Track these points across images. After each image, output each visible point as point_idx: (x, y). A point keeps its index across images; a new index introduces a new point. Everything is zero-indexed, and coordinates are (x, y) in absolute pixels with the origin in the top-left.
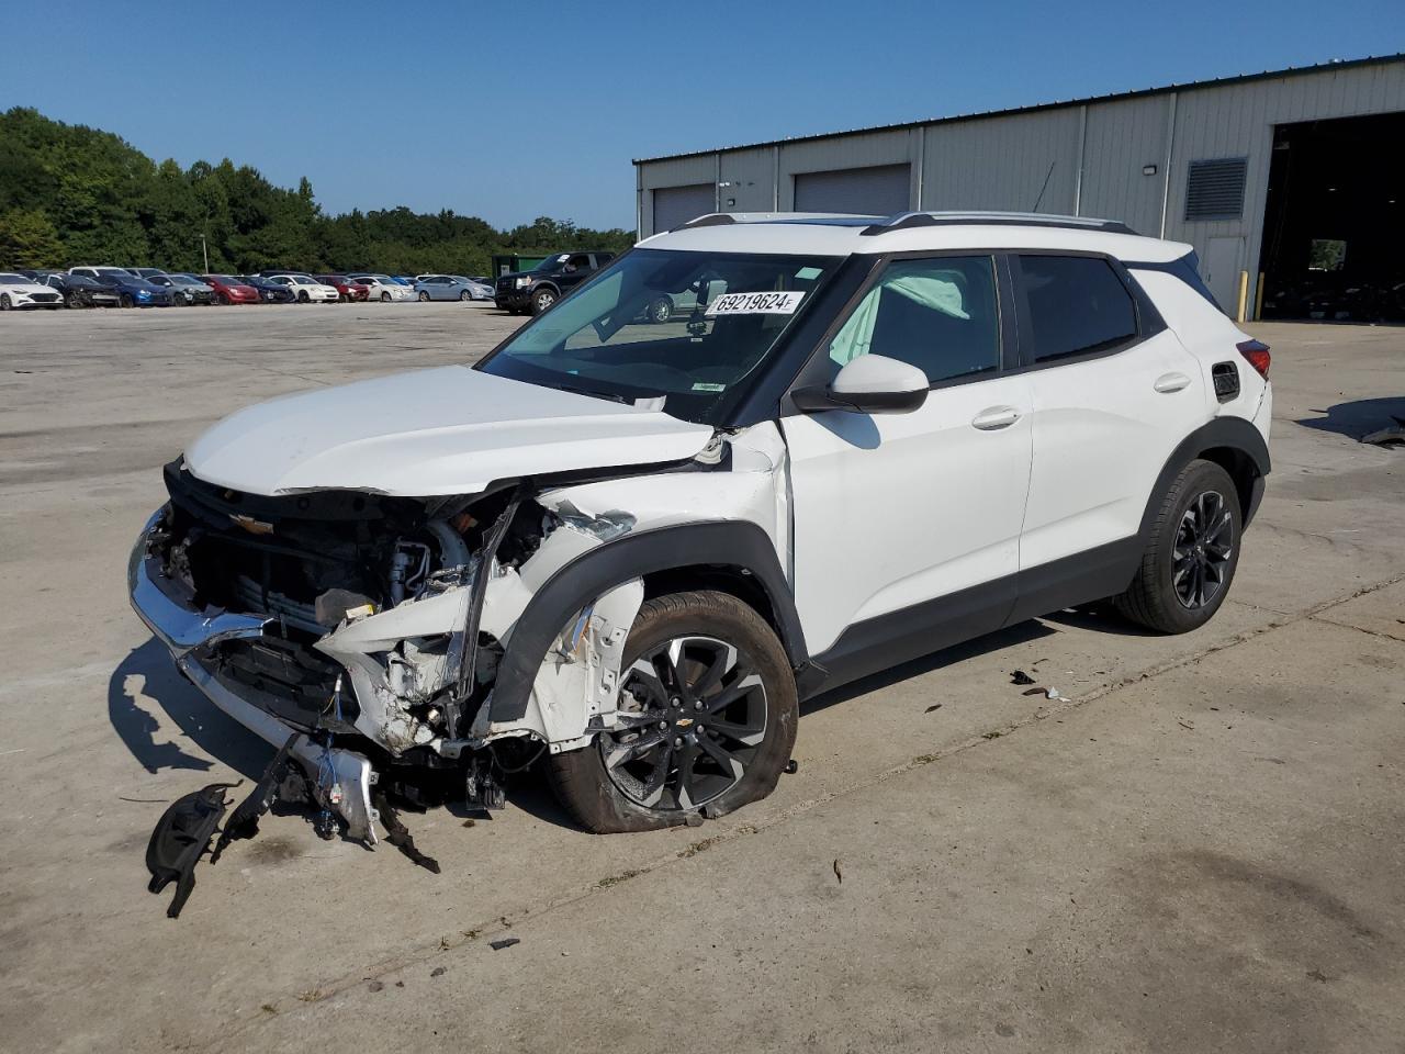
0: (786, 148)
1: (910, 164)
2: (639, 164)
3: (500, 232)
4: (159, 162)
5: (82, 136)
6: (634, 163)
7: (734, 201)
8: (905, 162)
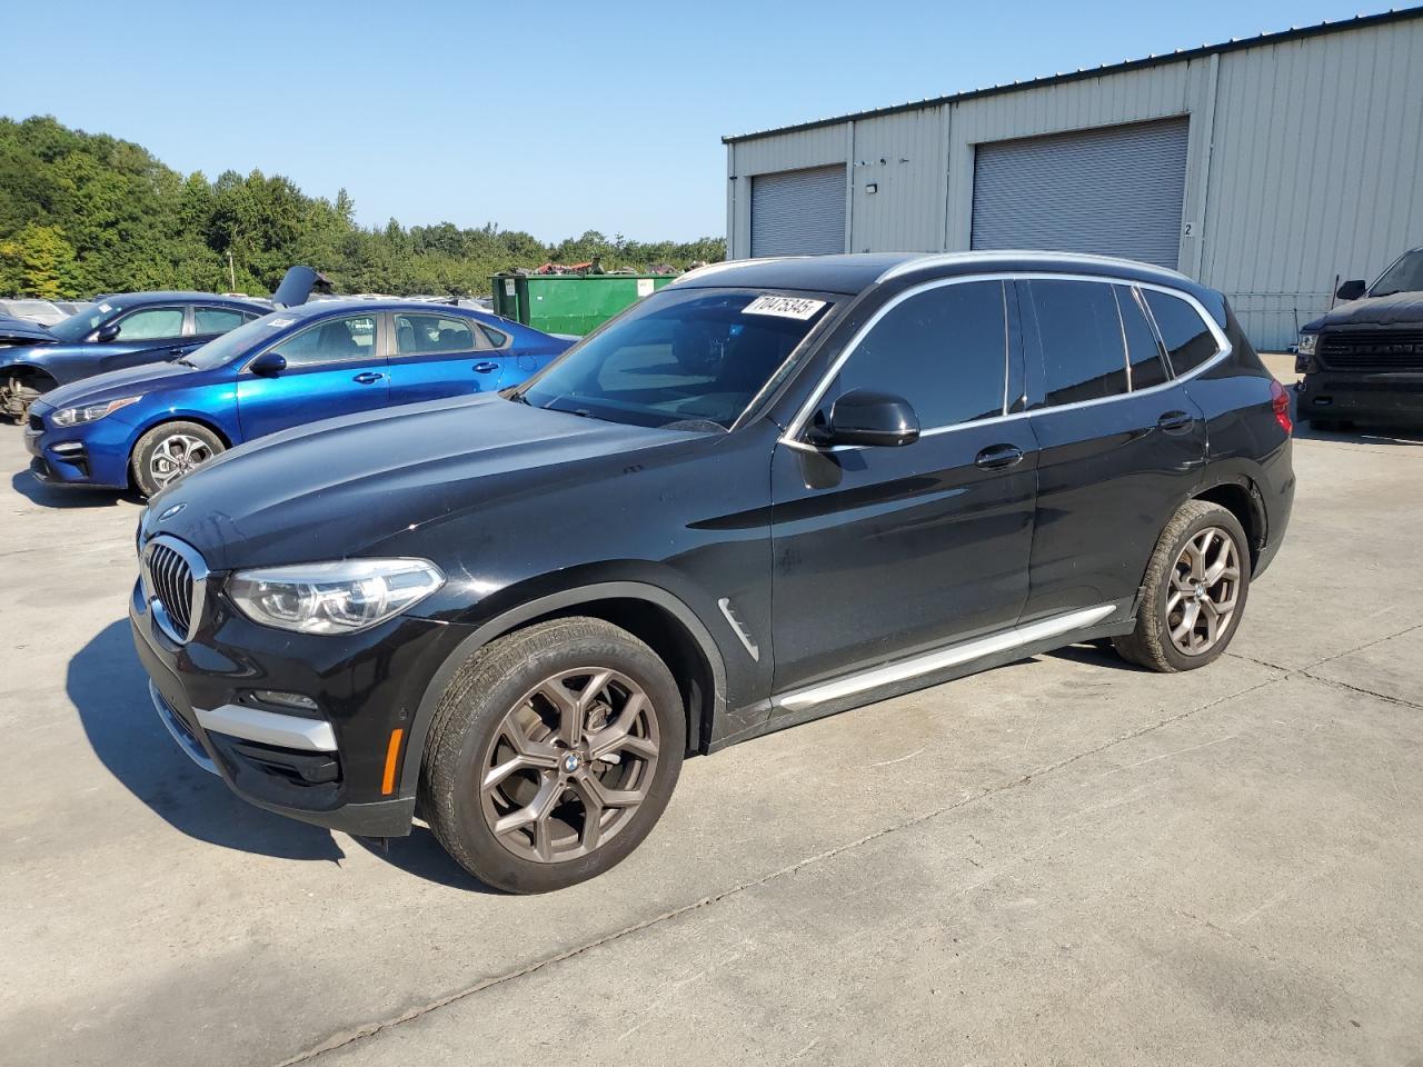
0: (962, 105)
1: (1188, 116)
2: (732, 142)
3: (547, 247)
4: (187, 174)
5: (102, 149)
6: (725, 142)
7: (876, 186)
8: (1177, 113)
